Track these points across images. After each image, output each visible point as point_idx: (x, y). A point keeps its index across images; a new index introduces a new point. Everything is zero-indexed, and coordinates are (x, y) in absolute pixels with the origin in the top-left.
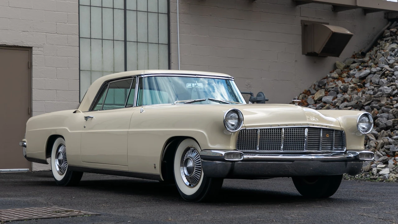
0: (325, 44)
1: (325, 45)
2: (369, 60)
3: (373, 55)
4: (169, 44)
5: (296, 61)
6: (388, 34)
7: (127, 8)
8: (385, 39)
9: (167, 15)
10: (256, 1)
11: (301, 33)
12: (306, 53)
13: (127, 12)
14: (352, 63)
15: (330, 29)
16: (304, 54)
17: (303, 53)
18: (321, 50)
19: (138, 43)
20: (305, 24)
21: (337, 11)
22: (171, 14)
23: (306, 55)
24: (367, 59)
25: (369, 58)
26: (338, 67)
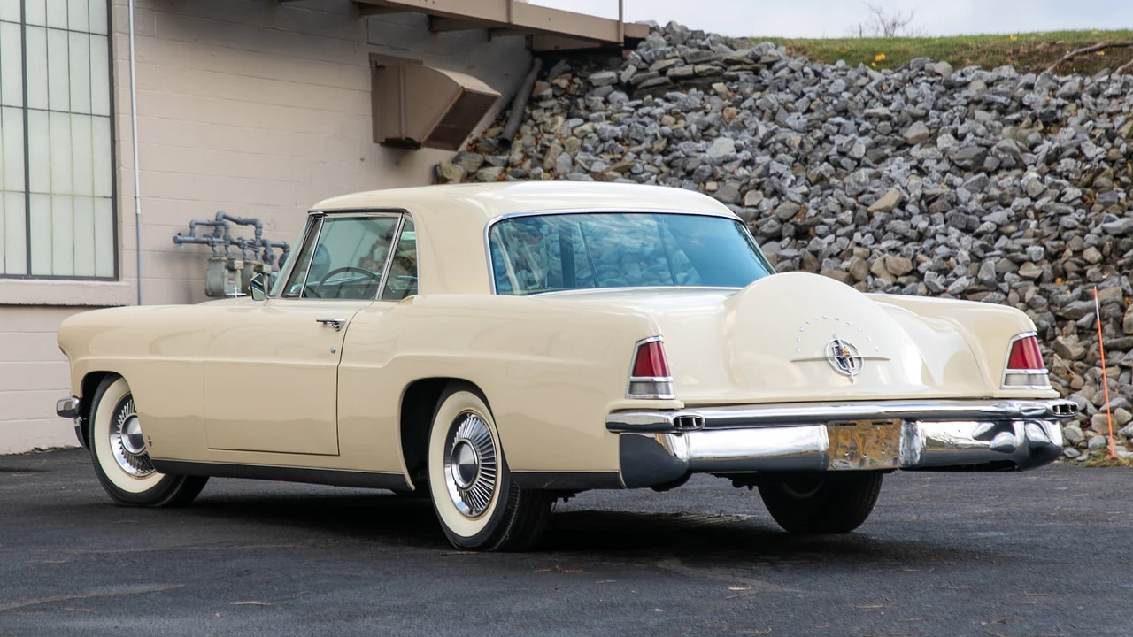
0: (440, 119)
1: (441, 122)
2: (523, 160)
3: (530, 146)
4: (112, 117)
5: (362, 160)
6: (549, 92)
7: (28, 21)
8: (542, 104)
9: (106, 38)
10: (283, 4)
11: (370, 89)
12: (383, 141)
13: (28, 29)
14: (479, 165)
15: (455, 82)
16: (377, 142)
17: (375, 141)
18: (429, 133)
19: (51, 113)
20: (378, 64)
21: (437, 31)
22: (115, 34)
23: (382, 144)
24: (516, 156)
25: (521, 155)
26: (448, 177)
